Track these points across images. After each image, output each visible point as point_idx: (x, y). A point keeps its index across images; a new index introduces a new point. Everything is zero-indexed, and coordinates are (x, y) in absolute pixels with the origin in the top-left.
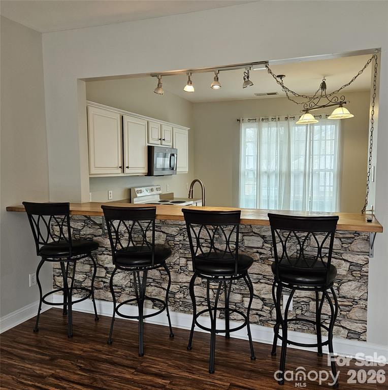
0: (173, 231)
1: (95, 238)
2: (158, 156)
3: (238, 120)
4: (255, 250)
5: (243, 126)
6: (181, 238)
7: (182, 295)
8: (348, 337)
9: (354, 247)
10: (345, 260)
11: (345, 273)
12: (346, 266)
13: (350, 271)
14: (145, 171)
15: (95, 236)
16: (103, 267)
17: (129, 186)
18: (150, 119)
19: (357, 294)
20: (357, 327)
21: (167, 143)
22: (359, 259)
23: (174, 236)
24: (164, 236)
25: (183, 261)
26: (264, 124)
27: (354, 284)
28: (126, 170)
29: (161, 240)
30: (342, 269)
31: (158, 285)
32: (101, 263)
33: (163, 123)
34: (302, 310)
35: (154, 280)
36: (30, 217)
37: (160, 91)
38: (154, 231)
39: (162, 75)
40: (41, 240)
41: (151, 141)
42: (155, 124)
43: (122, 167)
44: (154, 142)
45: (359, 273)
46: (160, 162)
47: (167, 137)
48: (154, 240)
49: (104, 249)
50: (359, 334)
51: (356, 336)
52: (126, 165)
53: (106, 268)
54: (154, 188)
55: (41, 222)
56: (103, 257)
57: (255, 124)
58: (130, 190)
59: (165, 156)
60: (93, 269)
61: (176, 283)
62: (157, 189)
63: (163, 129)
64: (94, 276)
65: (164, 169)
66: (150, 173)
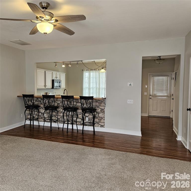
0: (59, 102)
1: (38, 105)
2: (55, 83)
3: (82, 70)
4: (79, 106)
5: (84, 72)
6: (61, 104)
7: (61, 119)
8: (101, 127)
9: (102, 105)
10: (100, 108)
11: (100, 111)
12: (100, 109)
13: (101, 111)
14: (51, 87)
15: (39, 104)
16: (40, 112)
17: (46, 92)
18: (53, 71)
19: (103, 116)
20: (103, 124)
21: (58, 78)
22: (103, 108)
23: (59, 104)
24: (57, 104)
25: (62, 110)
26: (91, 71)
27: (102, 114)
28: (46, 87)
29: (56, 105)
30: (99, 110)
31: (55, 116)
32: (40, 111)
33: (57, 72)
34: (90, 121)
35: (54, 115)
36: (24, 98)
37: (56, 67)
38: (54, 102)
39: (57, 62)
40: (26, 104)
41: (53, 78)
42: (54, 73)
43: (45, 86)
44: (54, 78)
45: (103, 111)
46: (56, 84)
47: (58, 76)
48: (54, 105)
49: (41, 108)
50: (103, 126)
51: (102, 126)
52: (46, 85)
53: (41, 113)
54: (54, 93)
55: (27, 99)
56: (41, 110)
57: (88, 72)
58: (46, 93)
59: (57, 83)
60: (38, 113)
61: (60, 116)
62: (55, 93)
63: (57, 74)
64: (38, 115)
65: (57, 87)
66: (53, 88)
